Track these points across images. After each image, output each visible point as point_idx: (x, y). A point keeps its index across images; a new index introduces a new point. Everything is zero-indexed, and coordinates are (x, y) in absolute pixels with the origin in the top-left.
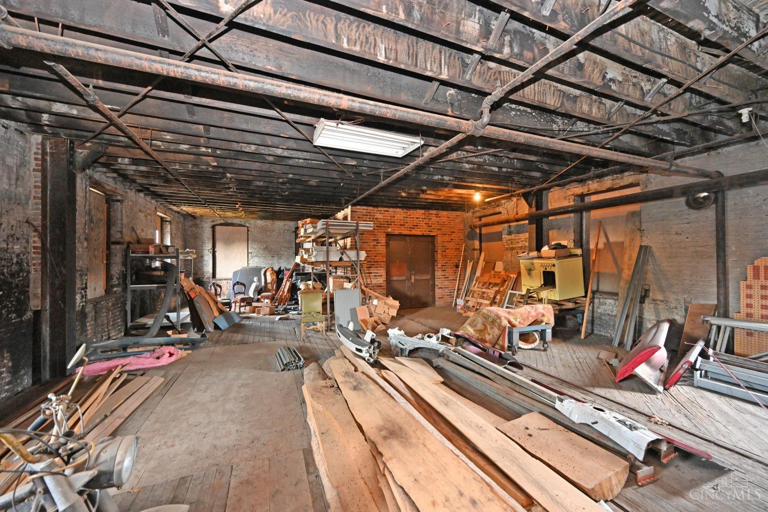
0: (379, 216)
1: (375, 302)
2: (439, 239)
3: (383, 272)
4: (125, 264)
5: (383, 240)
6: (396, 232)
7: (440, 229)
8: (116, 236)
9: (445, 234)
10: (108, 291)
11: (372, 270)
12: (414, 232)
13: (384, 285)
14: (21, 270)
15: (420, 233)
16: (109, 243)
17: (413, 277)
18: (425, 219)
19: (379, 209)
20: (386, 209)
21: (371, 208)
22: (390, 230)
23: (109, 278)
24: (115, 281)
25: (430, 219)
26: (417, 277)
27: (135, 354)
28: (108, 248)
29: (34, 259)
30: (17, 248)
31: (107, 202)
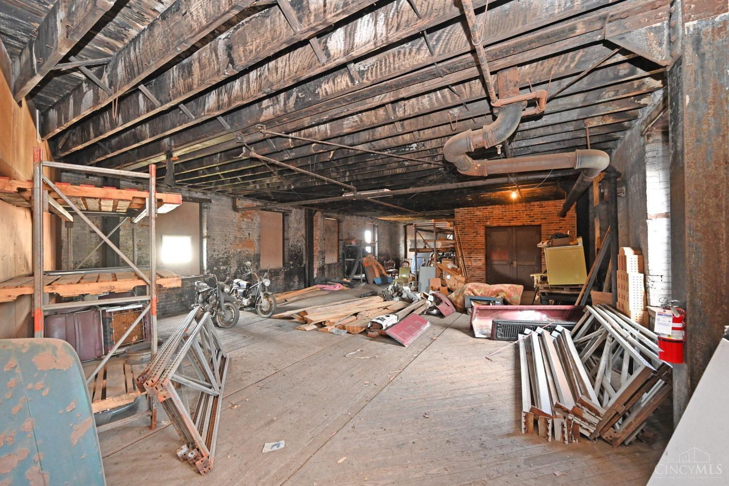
0: (478, 213)
1: (448, 277)
2: (543, 228)
3: (482, 257)
4: (343, 249)
5: (482, 232)
6: (495, 225)
7: (545, 219)
8: (341, 238)
9: (552, 223)
10: (338, 261)
11: (472, 255)
12: (513, 223)
13: (484, 267)
14: (301, 251)
15: (520, 224)
16: (339, 240)
17: (515, 263)
18: (526, 210)
19: (479, 208)
20: (484, 207)
21: (472, 208)
22: (488, 223)
23: (338, 255)
24: (340, 257)
25: (532, 210)
26: (520, 263)
27: (329, 284)
28: (338, 242)
29: (304, 247)
30: (299, 244)
31: (338, 223)
